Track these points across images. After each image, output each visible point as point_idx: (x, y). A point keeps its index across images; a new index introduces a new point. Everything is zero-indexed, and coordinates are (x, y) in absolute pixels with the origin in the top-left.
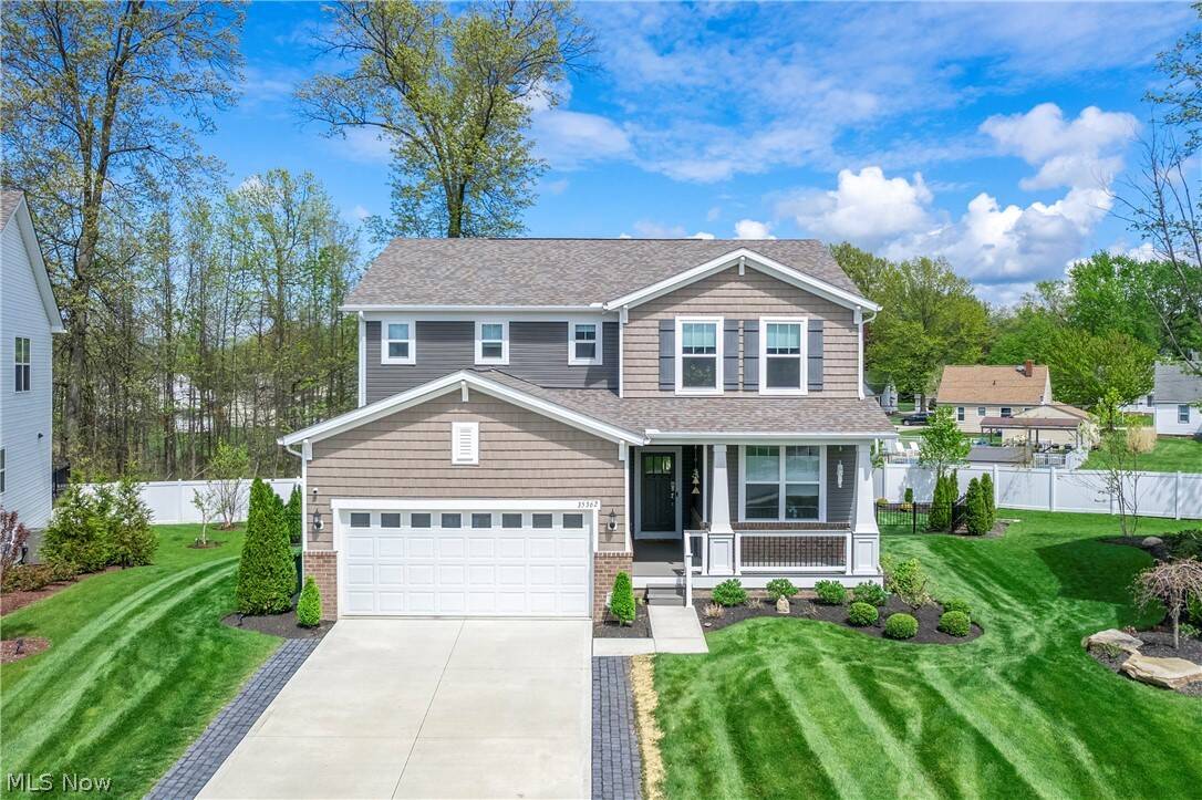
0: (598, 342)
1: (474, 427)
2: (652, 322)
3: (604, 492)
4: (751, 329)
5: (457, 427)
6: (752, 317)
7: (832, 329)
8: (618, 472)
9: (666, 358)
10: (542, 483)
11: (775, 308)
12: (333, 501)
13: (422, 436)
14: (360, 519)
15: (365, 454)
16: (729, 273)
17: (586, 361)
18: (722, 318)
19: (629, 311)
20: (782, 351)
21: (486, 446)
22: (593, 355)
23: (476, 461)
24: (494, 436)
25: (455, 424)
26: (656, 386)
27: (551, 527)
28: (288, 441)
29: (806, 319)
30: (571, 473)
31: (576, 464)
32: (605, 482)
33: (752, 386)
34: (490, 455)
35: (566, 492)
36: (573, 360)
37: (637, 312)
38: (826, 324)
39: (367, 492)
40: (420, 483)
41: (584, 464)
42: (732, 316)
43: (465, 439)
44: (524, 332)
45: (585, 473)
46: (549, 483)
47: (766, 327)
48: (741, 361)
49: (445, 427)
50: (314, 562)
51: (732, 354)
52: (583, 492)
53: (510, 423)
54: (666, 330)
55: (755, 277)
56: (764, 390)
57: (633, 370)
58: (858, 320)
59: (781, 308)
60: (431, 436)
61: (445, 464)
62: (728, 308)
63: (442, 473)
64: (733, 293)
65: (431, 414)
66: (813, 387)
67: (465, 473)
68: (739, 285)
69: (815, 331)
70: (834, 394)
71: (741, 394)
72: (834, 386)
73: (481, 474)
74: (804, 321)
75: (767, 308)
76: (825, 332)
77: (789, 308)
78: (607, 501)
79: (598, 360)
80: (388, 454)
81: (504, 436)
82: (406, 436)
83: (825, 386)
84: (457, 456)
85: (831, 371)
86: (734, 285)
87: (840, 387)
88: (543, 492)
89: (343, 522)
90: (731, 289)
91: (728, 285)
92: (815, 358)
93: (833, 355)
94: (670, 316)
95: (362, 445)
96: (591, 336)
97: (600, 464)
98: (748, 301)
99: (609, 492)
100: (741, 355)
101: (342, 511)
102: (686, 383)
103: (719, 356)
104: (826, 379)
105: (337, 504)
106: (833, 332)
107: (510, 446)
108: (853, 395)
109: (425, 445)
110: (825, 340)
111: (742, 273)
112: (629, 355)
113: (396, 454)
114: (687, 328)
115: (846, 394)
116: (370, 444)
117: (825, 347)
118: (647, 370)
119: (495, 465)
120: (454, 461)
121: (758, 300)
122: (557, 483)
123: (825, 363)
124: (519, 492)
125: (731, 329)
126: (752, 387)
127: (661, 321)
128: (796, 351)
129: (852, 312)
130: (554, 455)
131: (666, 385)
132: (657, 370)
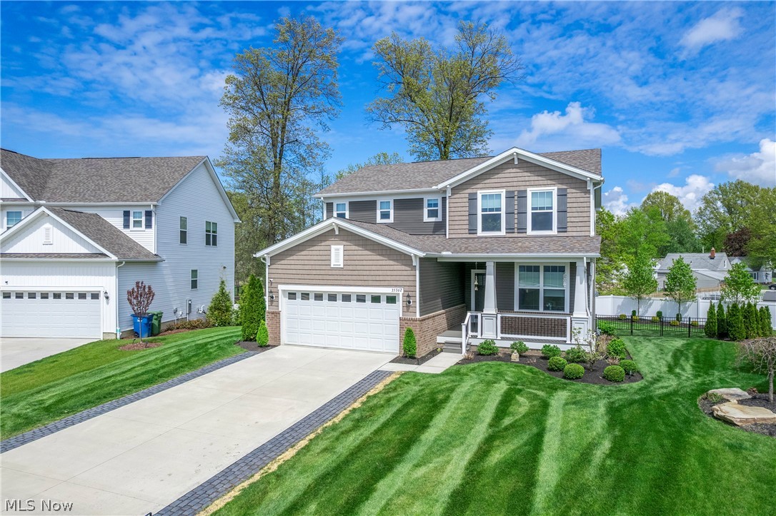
0: (440, 208)
1: (341, 247)
2: (464, 195)
3: (405, 283)
4: (523, 196)
5: (333, 247)
6: (522, 188)
7: (572, 193)
8: (412, 272)
9: (472, 215)
10: (374, 278)
11: (537, 183)
12: (279, 286)
13: (318, 253)
14: (292, 295)
15: (293, 262)
16: (508, 164)
17: (433, 219)
18: (504, 190)
19: (452, 189)
20: (541, 208)
21: (347, 258)
22: (437, 216)
23: (342, 266)
24: (351, 253)
25: (332, 246)
26: (467, 231)
27: (380, 302)
28: (258, 255)
29: (556, 188)
30: (389, 273)
31: (391, 268)
32: (406, 278)
33: (522, 229)
34: (349, 263)
35: (386, 283)
36: (426, 219)
37: (456, 189)
38: (569, 191)
39: (293, 281)
40: (317, 277)
41: (396, 268)
42: (511, 189)
43: (337, 254)
44: (401, 204)
45: (395, 273)
46: (378, 278)
47: (531, 194)
48: (516, 216)
49: (327, 248)
50: (270, 316)
51: (510, 211)
52: (395, 283)
53: (358, 245)
54: (473, 198)
55: (525, 165)
56: (530, 232)
57: (454, 223)
58: (590, 187)
59: (541, 182)
60: (321, 253)
61: (328, 267)
62: (508, 184)
63: (326, 272)
64: (512, 175)
65: (321, 241)
66: (561, 230)
67: (337, 272)
68: (515, 170)
69: (562, 195)
70: (574, 234)
71: (516, 235)
72: (575, 229)
73: (345, 273)
74: (554, 189)
75: (532, 183)
76: (569, 195)
77: (546, 182)
78: (407, 288)
79: (440, 219)
80: (302, 262)
81: (356, 253)
82: (311, 253)
83: (569, 229)
84: (333, 263)
85: (573, 219)
86: (511, 170)
87: (579, 229)
88: (375, 283)
89: (284, 297)
90: (511, 173)
91: (508, 171)
92: (562, 212)
93: (574, 210)
94: (474, 191)
95: (291, 258)
96: (436, 205)
97: (404, 268)
98: (520, 179)
99: (408, 283)
100: (516, 212)
101: (283, 291)
102: (484, 229)
103: (503, 213)
104: (569, 224)
105: (281, 287)
106: (574, 195)
107: (358, 258)
108: (587, 234)
109: (319, 258)
110: (569, 200)
111: (516, 163)
112: (452, 214)
113: (306, 262)
114: (484, 197)
115: (583, 234)
116: (295, 257)
117: (568, 205)
118: (462, 223)
119: (351, 268)
120: (332, 266)
121: (527, 179)
122: (381, 278)
123: (568, 215)
124: (363, 283)
125: (510, 196)
126: (523, 231)
127: (469, 194)
128: (551, 208)
129: (586, 182)
130: (381, 263)
131: (473, 230)
132: (467, 222)
